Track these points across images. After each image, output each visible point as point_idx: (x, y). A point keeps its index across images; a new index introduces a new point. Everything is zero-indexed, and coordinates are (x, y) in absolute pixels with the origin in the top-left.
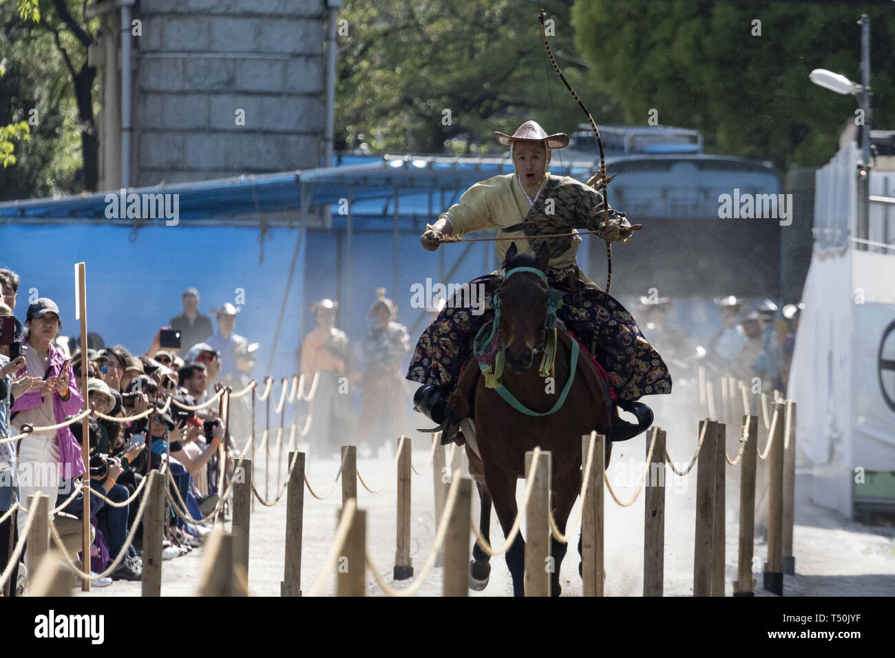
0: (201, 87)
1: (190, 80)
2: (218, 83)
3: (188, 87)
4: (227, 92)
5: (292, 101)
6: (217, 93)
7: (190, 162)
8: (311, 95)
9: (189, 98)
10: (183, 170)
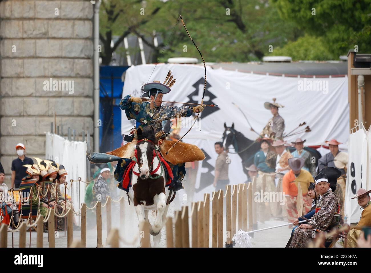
0: (31, 36)
1: (26, 32)
2: (40, 33)
3: (25, 36)
4: (44, 38)
5: (77, 41)
6: (39, 38)
7: (27, 74)
8: (87, 39)
9: (26, 41)
10: (23, 77)
